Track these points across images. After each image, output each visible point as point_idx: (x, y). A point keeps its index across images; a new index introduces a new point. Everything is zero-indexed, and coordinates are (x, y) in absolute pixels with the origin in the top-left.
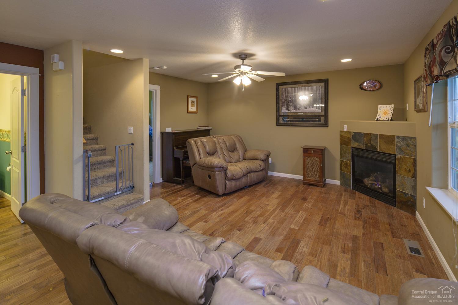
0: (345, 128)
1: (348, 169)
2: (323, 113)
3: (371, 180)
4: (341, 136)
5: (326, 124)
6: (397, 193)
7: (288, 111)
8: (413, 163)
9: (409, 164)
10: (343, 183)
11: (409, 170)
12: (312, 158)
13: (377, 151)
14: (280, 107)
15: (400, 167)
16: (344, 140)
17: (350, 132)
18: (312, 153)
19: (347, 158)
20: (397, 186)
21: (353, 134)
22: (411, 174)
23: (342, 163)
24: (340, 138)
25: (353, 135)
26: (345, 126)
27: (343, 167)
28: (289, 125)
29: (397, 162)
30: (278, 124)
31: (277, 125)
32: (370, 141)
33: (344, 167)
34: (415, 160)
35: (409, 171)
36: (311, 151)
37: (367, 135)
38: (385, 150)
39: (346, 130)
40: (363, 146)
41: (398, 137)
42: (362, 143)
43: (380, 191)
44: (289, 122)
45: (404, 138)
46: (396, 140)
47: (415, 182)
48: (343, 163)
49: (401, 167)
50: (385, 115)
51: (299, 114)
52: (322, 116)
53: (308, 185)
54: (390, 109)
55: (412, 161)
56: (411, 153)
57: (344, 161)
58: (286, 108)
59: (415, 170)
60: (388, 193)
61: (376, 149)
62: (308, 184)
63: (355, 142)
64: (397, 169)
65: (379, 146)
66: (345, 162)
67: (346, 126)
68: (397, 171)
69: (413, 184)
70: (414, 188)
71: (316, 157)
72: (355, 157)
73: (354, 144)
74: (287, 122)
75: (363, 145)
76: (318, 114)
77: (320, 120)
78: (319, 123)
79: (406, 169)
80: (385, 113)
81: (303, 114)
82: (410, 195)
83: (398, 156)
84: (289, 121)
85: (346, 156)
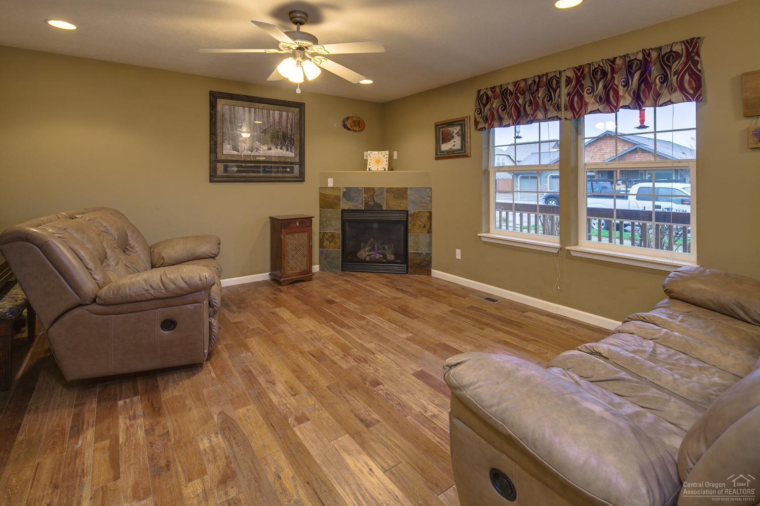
0: (329, 182)
1: (335, 243)
2: (297, 160)
3: (367, 251)
4: (321, 195)
5: (301, 178)
6: (410, 256)
7: (235, 153)
8: (428, 217)
9: (424, 219)
10: (325, 267)
11: (425, 225)
12: (296, 235)
13: (383, 209)
14: (219, 142)
15: (413, 225)
16: (327, 202)
17: (338, 189)
18: (297, 227)
19: (334, 226)
20: (409, 248)
21: (345, 190)
22: (427, 229)
23: (323, 236)
24: (320, 199)
25: (344, 192)
26: (329, 179)
27: (326, 243)
28: (238, 179)
29: (410, 219)
30: (213, 178)
31: (211, 181)
32: (373, 198)
33: (328, 242)
34: (430, 213)
35: (424, 227)
36: (296, 223)
37: (367, 190)
38: (393, 207)
39: (332, 186)
40: (361, 206)
41: (411, 189)
42: (360, 202)
43: (385, 261)
44: (238, 174)
45: (418, 190)
46: (409, 192)
47: (431, 237)
48: (327, 237)
49: (415, 224)
50: (378, 163)
51: (257, 158)
52: (295, 163)
53: (290, 284)
54: (384, 156)
55: (428, 214)
56: (426, 205)
57: (327, 233)
58: (232, 146)
59: (431, 224)
60: (394, 260)
61: (381, 206)
62: (290, 282)
63: (348, 202)
64: (409, 228)
65: (386, 203)
66: (330, 234)
67: (332, 179)
68: (410, 230)
69: (428, 240)
70: (430, 244)
71: (303, 232)
72: (347, 224)
73: (345, 205)
74: (234, 174)
75: (362, 204)
76: (289, 160)
77: (292, 171)
78: (291, 175)
79: (420, 225)
80: (378, 162)
81: (264, 158)
82: (425, 254)
83: (411, 211)
84: (238, 171)
85: (331, 225)
